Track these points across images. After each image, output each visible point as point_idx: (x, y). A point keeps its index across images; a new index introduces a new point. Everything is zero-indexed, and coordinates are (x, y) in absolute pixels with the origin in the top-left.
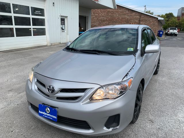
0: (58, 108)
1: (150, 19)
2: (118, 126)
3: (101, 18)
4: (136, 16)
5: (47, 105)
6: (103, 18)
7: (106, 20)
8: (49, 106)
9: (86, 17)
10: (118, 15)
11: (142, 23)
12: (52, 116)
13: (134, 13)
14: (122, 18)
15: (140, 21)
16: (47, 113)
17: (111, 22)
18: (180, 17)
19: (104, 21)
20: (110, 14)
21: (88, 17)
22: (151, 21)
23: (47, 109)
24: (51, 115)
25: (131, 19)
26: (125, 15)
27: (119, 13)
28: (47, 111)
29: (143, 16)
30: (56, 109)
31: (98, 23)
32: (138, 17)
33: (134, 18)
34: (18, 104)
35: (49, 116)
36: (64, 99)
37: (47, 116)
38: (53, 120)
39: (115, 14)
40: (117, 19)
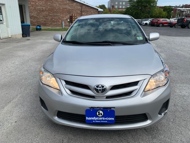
0: (114, 108)
1: (91, 10)
2: (166, 110)
3: (39, 7)
4: (77, 6)
5: (98, 108)
6: (42, 7)
7: (45, 10)
8: (102, 108)
9: (22, 6)
10: (58, 5)
11: (84, 14)
12: (106, 119)
13: (75, 4)
14: (64, 8)
15: (81, 11)
16: (99, 117)
17: (52, 12)
18: (111, 9)
19: (43, 11)
20: (49, 3)
21: (24, 5)
22: (92, 12)
23: (99, 112)
24: (105, 117)
25: (72, 10)
26: (65, 5)
27: (59, 2)
28: (99, 115)
29: (84, 7)
30: (112, 109)
31: (36, 13)
32: (79, 7)
33: (76, 9)
34: (16, 121)
35: (102, 120)
36: (116, 97)
37: (99, 120)
38: (109, 122)
39: (55, 3)
40: (58, 9)
